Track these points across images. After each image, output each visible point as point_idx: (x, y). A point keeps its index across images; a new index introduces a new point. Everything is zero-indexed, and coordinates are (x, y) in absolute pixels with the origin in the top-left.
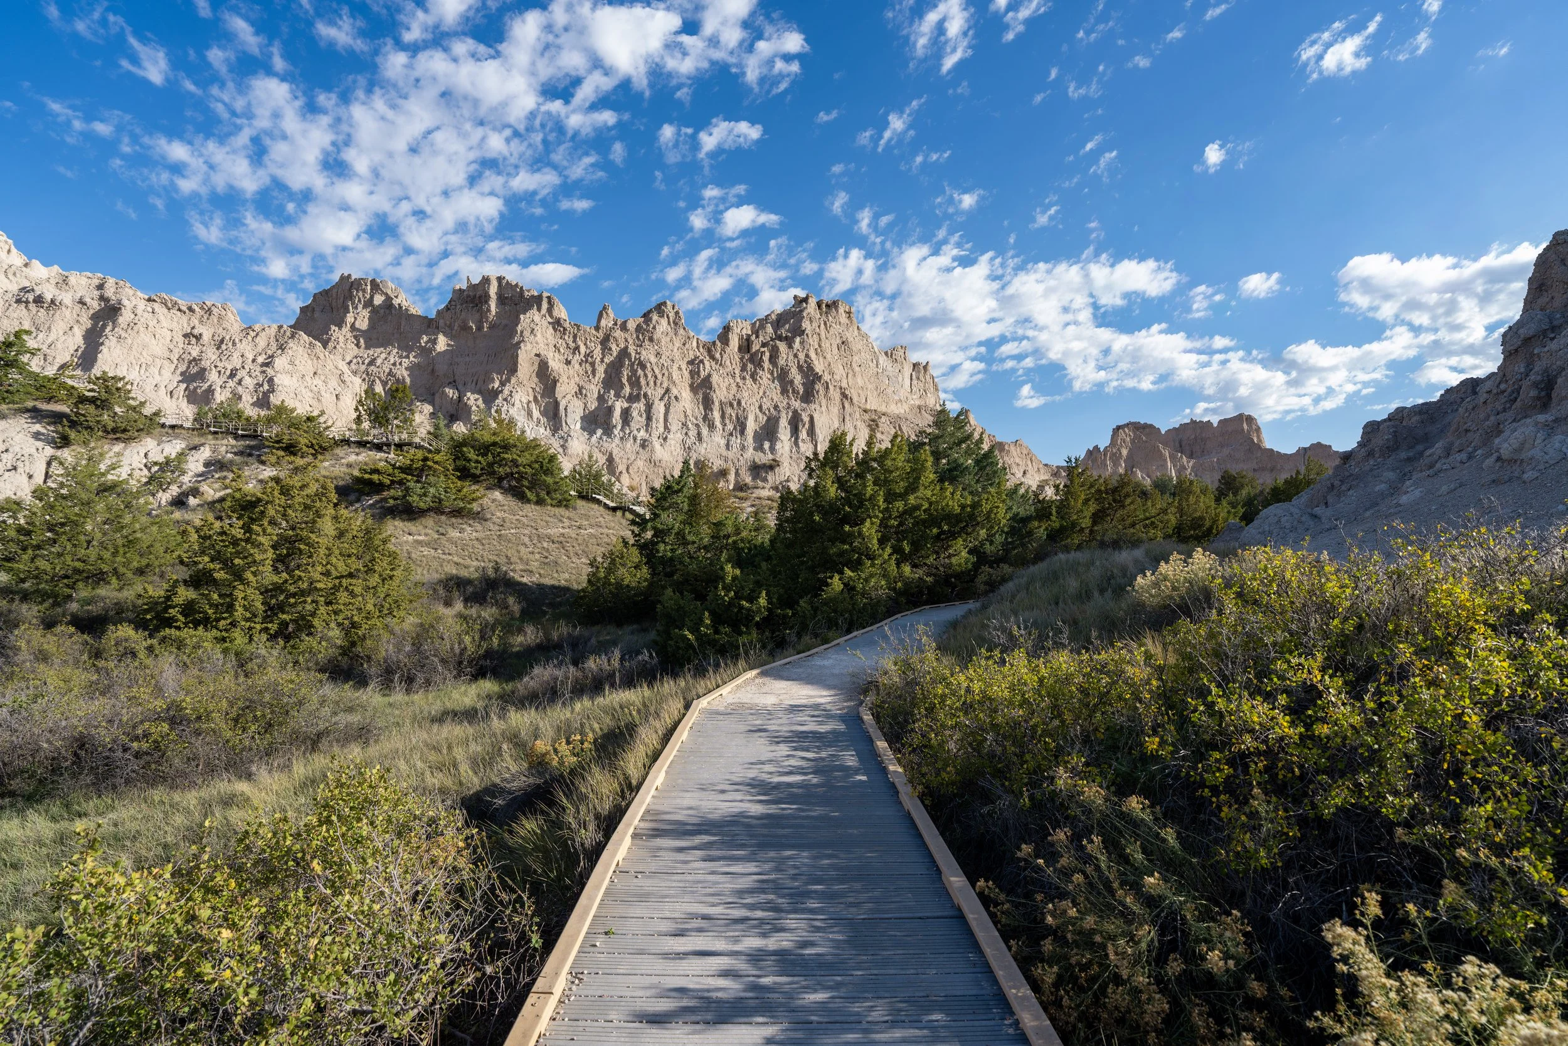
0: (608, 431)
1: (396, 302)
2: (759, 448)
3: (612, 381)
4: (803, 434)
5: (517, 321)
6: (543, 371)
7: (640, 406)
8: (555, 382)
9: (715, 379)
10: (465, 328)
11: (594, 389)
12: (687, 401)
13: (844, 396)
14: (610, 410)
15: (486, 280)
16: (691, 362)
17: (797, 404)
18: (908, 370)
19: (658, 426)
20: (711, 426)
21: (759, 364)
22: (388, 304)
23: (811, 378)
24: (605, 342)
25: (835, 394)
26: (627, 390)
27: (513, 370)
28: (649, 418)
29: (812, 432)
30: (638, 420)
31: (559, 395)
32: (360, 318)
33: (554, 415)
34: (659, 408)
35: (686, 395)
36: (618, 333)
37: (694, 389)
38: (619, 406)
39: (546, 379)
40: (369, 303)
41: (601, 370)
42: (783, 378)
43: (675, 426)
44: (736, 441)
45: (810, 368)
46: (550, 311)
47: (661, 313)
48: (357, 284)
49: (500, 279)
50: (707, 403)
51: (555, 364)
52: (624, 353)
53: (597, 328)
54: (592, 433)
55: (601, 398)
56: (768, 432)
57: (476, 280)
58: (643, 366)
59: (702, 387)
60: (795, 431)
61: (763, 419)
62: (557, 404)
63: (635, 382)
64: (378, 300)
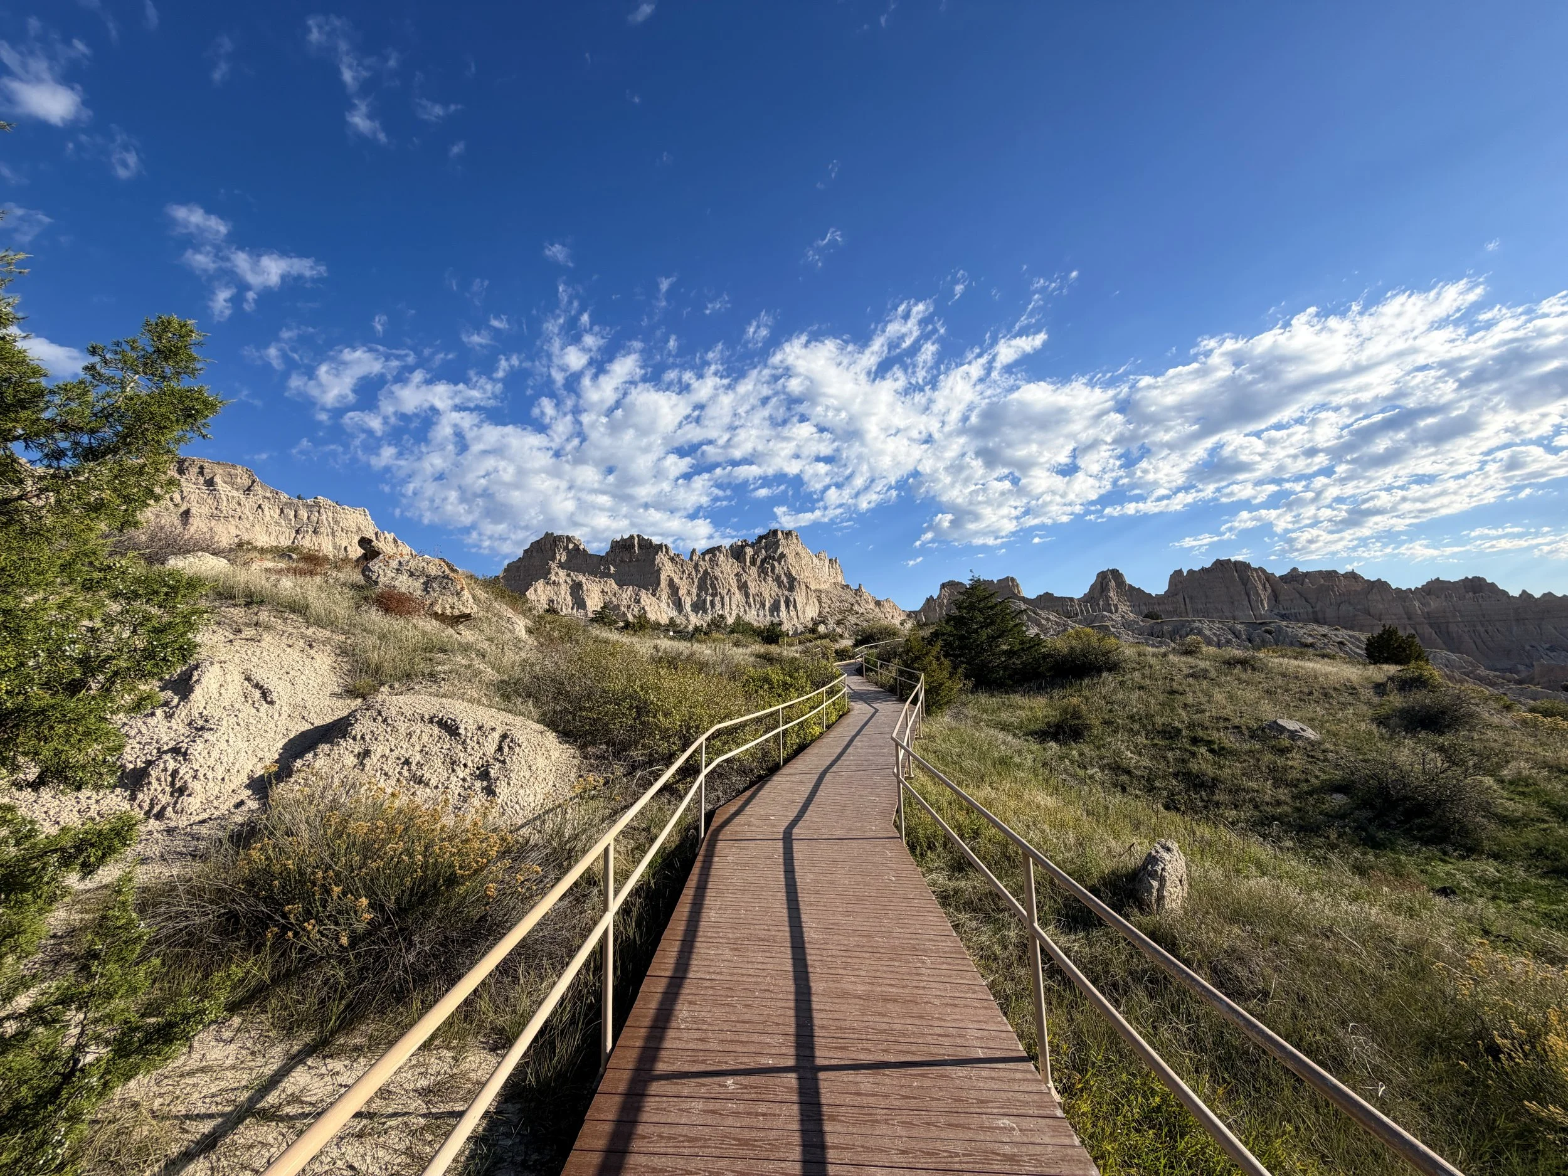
0: (705, 611)
1: (581, 547)
2: (772, 615)
3: (702, 587)
4: (791, 608)
5: (654, 559)
6: (671, 583)
7: (718, 599)
8: (678, 589)
9: (749, 583)
10: (622, 561)
11: (694, 591)
12: (738, 596)
13: (807, 587)
14: (705, 601)
15: (632, 537)
16: (736, 575)
17: (786, 593)
18: (827, 563)
19: (727, 607)
20: (750, 606)
21: (767, 574)
22: (576, 547)
23: (792, 580)
24: (696, 567)
25: (803, 587)
26: (710, 591)
27: (659, 584)
28: (723, 604)
29: (795, 606)
30: (718, 606)
31: (680, 595)
32: (562, 556)
33: (679, 605)
34: (727, 599)
35: (737, 591)
36: (701, 563)
37: (739, 588)
38: (709, 598)
39: (673, 588)
40: (566, 548)
41: (696, 581)
42: (777, 579)
43: (734, 607)
44: (761, 613)
45: (790, 574)
46: (667, 552)
47: (720, 552)
48: (560, 538)
49: (638, 536)
50: (747, 595)
51: (676, 580)
52: (706, 572)
53: (691, 559)
54: (697, 613)
55: (698, 595)
56: (775, 608)
57: (626, 536)
58: (716, 579)
59: (743, 587)
60: (787, 607)
61: (772, 601)
62: (680, 599)
63: (714, 587)
64: (571, 546)
